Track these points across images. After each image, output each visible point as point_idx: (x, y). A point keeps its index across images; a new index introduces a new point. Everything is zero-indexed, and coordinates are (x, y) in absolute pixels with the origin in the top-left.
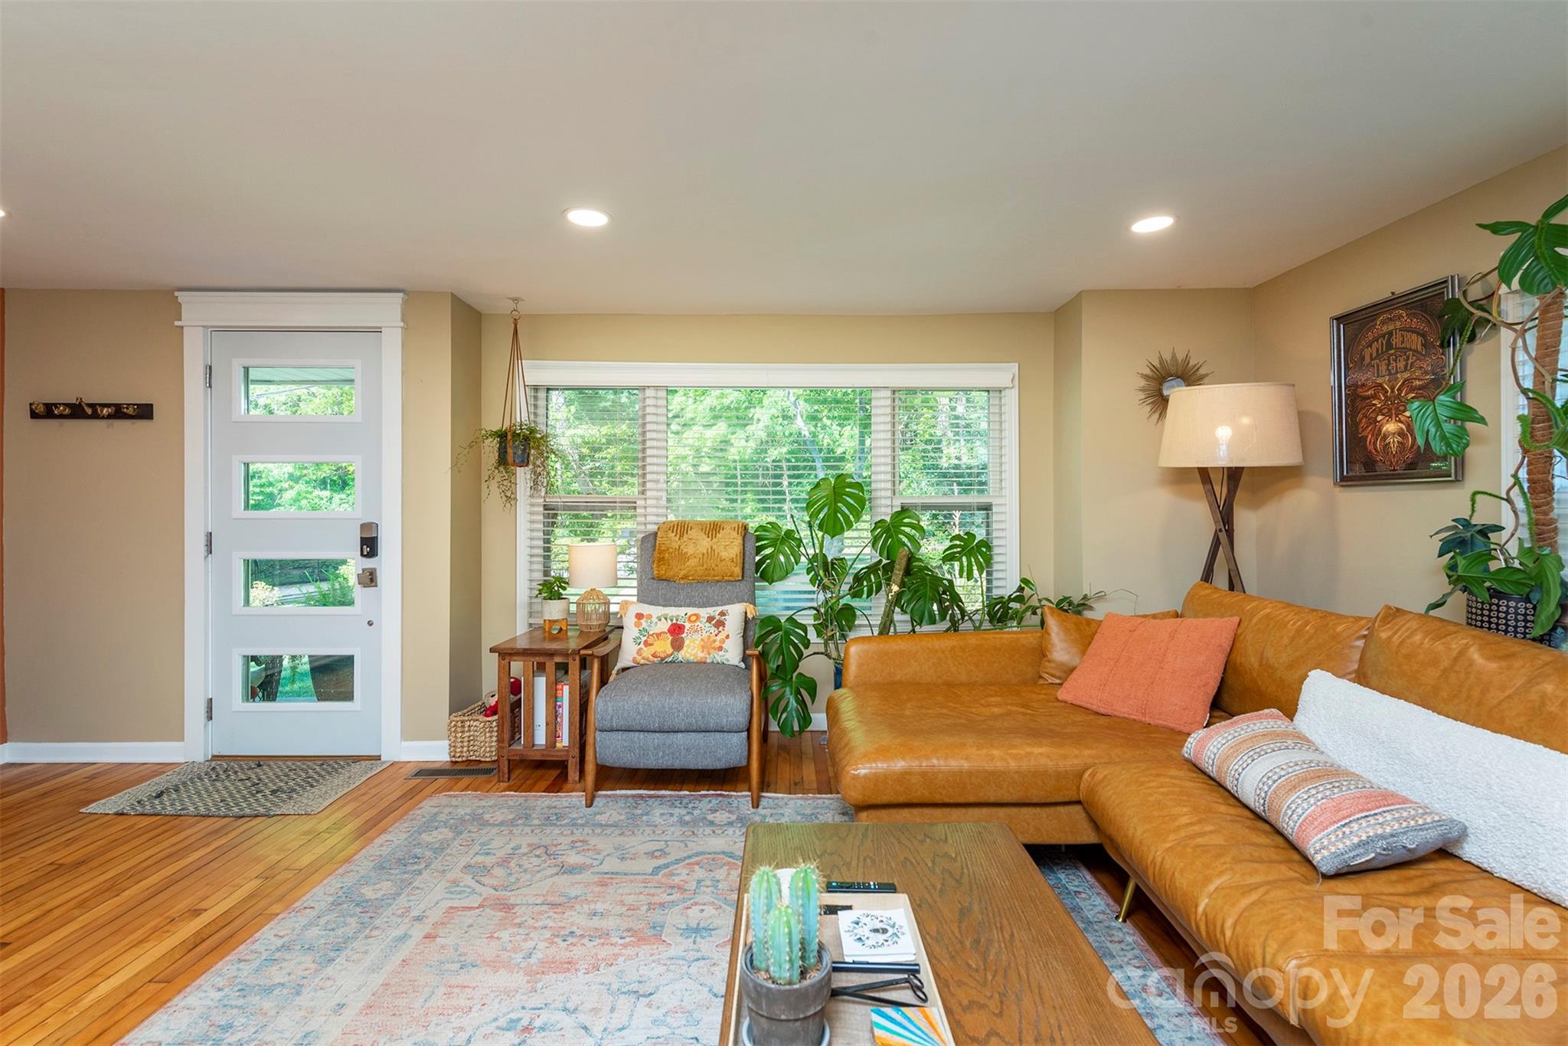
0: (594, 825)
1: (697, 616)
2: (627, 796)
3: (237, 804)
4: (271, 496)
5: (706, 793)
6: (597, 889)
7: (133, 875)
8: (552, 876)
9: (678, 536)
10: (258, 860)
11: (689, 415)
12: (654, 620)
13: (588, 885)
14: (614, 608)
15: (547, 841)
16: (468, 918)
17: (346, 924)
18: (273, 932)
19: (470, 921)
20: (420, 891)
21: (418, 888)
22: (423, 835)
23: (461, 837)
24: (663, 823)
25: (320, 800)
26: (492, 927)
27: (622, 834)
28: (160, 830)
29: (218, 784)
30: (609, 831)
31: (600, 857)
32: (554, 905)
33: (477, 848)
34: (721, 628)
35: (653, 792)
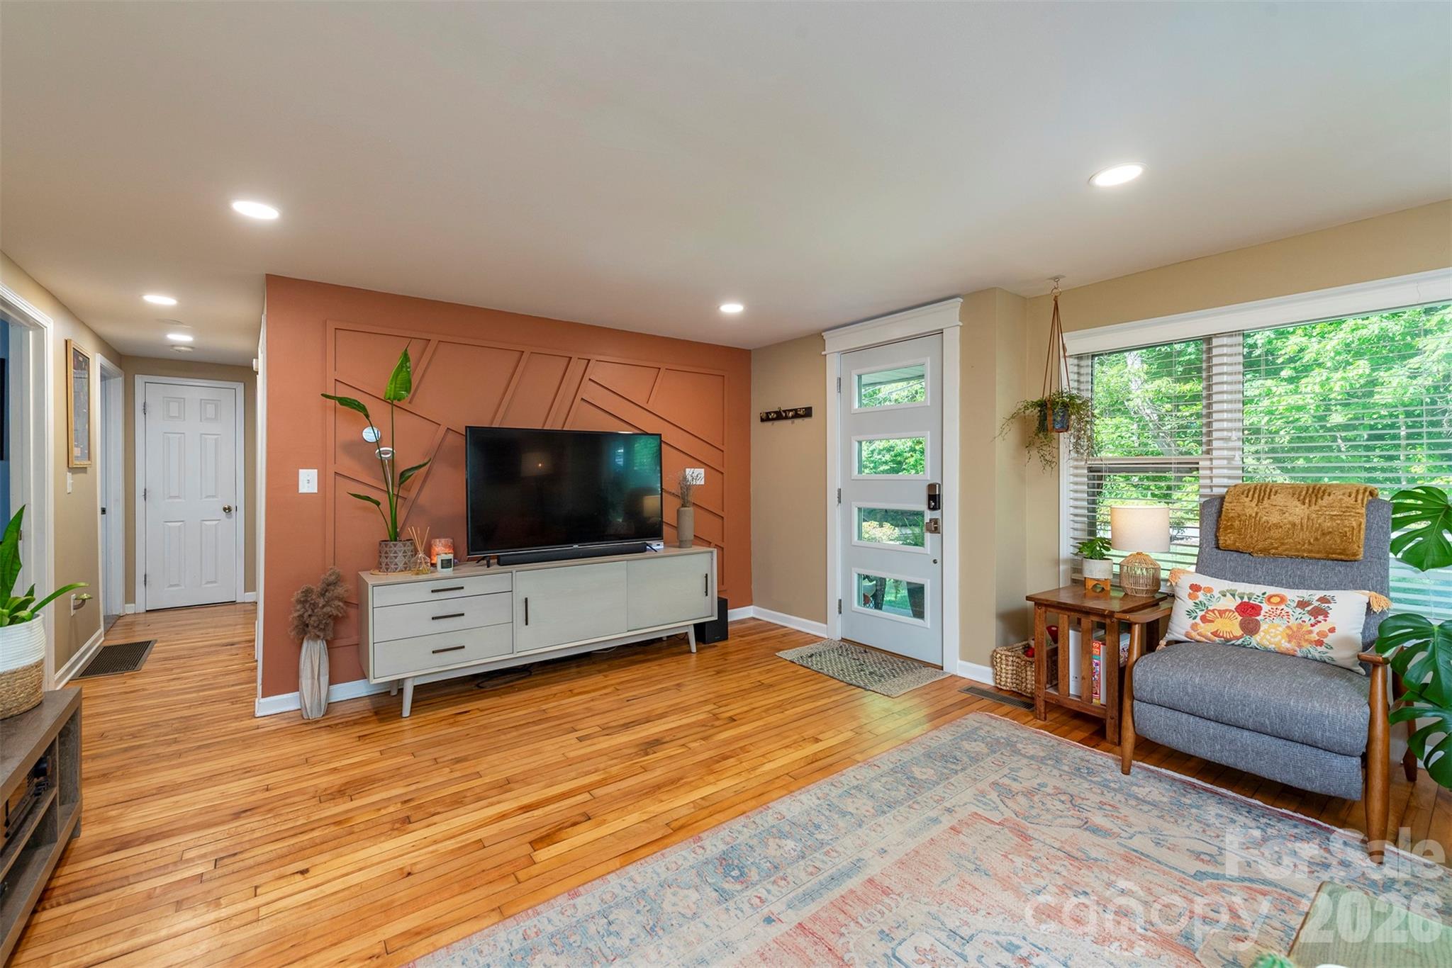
0: (1130, 795)
1: (1283, 600)
2: (1174, 779)
3: (849, 675)
4: (900, 463)
5: (1291, 813)
6: (1122, 863)
7: (792, 702)
8: (1073, 827)
9: (1255, 501)
10: (854, 718)
11: (1308, 357)
12: (1217, 594)
13: (1111, 853)
14: (1164, 575)
15: (1072, 790)
16: (989, 829)
17: (898, 790)
18: (853, 774)
19: (989, 833)
20: (953, 788)
21: (953, 785)
22: (964, 743)
23: (995, 755)
24: (1219, 825)
25: (898, 688)
26: (1007, 847)
27: (1161, 817)
28: (808, 679)
29: (842, 658)
30: (1146, 808)
31: (1131, 831)
32: (1069, 856)
33: (1006, 771)
34: (1320, 618)
35: (1209, 786)
